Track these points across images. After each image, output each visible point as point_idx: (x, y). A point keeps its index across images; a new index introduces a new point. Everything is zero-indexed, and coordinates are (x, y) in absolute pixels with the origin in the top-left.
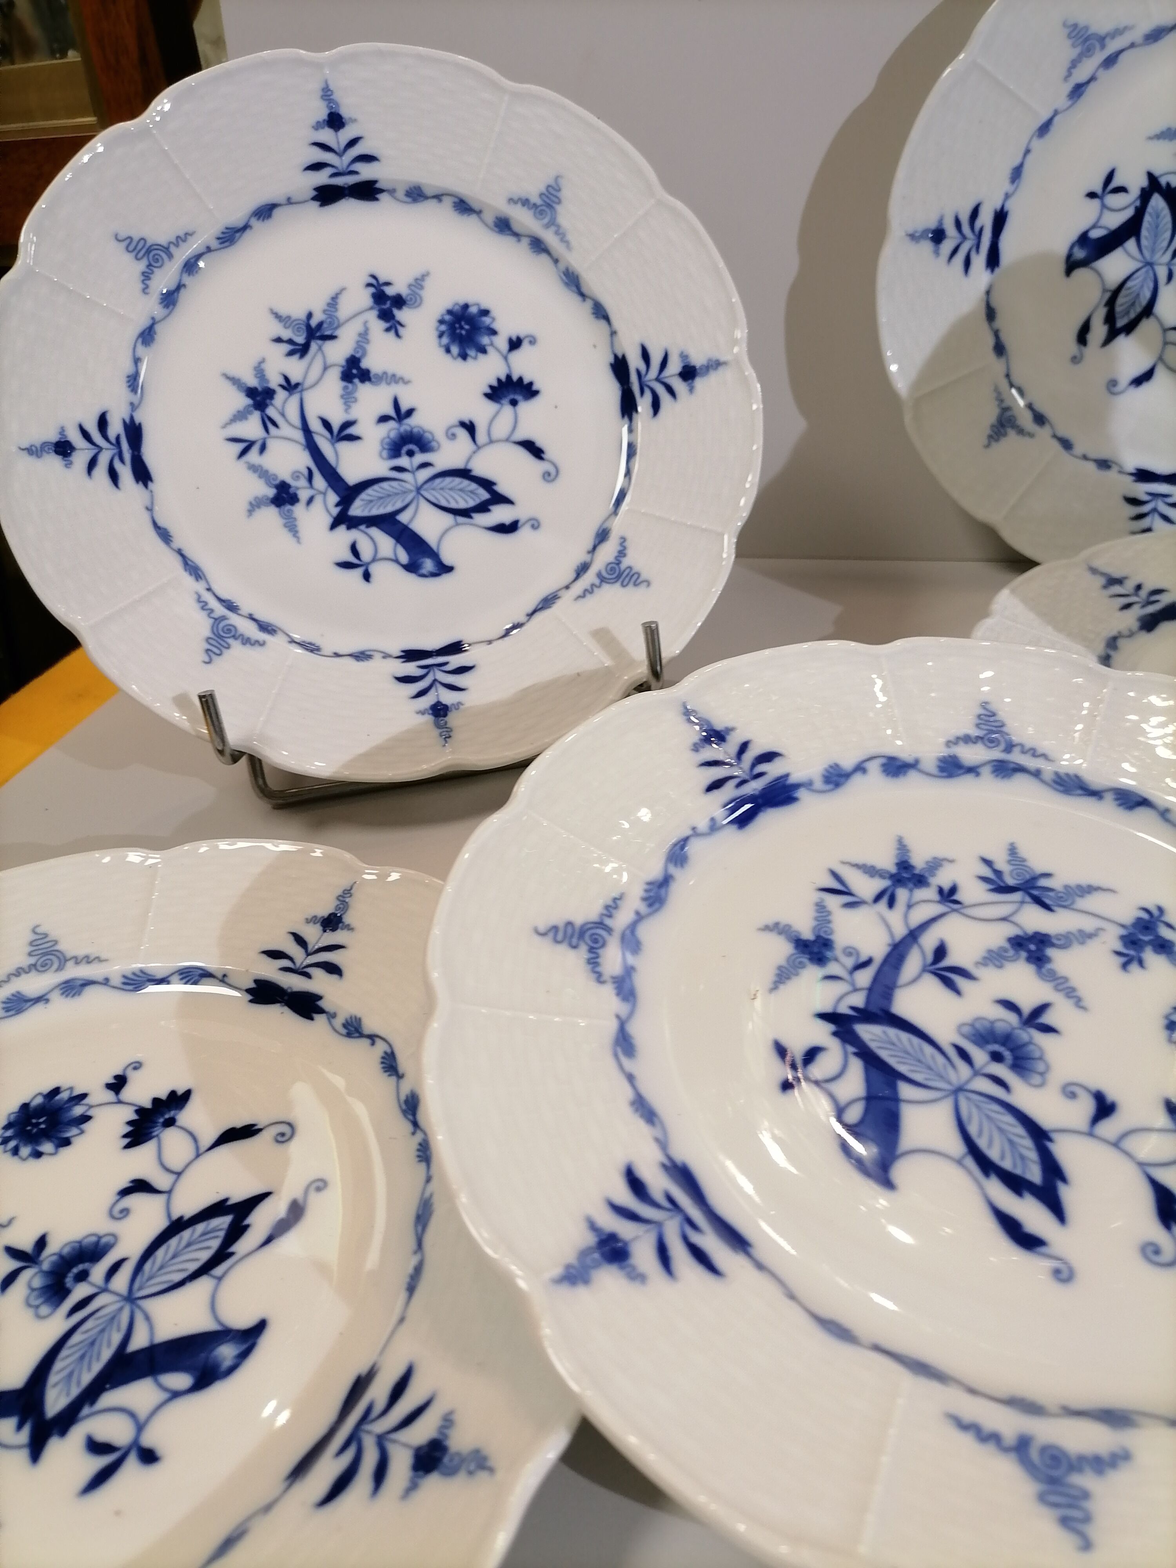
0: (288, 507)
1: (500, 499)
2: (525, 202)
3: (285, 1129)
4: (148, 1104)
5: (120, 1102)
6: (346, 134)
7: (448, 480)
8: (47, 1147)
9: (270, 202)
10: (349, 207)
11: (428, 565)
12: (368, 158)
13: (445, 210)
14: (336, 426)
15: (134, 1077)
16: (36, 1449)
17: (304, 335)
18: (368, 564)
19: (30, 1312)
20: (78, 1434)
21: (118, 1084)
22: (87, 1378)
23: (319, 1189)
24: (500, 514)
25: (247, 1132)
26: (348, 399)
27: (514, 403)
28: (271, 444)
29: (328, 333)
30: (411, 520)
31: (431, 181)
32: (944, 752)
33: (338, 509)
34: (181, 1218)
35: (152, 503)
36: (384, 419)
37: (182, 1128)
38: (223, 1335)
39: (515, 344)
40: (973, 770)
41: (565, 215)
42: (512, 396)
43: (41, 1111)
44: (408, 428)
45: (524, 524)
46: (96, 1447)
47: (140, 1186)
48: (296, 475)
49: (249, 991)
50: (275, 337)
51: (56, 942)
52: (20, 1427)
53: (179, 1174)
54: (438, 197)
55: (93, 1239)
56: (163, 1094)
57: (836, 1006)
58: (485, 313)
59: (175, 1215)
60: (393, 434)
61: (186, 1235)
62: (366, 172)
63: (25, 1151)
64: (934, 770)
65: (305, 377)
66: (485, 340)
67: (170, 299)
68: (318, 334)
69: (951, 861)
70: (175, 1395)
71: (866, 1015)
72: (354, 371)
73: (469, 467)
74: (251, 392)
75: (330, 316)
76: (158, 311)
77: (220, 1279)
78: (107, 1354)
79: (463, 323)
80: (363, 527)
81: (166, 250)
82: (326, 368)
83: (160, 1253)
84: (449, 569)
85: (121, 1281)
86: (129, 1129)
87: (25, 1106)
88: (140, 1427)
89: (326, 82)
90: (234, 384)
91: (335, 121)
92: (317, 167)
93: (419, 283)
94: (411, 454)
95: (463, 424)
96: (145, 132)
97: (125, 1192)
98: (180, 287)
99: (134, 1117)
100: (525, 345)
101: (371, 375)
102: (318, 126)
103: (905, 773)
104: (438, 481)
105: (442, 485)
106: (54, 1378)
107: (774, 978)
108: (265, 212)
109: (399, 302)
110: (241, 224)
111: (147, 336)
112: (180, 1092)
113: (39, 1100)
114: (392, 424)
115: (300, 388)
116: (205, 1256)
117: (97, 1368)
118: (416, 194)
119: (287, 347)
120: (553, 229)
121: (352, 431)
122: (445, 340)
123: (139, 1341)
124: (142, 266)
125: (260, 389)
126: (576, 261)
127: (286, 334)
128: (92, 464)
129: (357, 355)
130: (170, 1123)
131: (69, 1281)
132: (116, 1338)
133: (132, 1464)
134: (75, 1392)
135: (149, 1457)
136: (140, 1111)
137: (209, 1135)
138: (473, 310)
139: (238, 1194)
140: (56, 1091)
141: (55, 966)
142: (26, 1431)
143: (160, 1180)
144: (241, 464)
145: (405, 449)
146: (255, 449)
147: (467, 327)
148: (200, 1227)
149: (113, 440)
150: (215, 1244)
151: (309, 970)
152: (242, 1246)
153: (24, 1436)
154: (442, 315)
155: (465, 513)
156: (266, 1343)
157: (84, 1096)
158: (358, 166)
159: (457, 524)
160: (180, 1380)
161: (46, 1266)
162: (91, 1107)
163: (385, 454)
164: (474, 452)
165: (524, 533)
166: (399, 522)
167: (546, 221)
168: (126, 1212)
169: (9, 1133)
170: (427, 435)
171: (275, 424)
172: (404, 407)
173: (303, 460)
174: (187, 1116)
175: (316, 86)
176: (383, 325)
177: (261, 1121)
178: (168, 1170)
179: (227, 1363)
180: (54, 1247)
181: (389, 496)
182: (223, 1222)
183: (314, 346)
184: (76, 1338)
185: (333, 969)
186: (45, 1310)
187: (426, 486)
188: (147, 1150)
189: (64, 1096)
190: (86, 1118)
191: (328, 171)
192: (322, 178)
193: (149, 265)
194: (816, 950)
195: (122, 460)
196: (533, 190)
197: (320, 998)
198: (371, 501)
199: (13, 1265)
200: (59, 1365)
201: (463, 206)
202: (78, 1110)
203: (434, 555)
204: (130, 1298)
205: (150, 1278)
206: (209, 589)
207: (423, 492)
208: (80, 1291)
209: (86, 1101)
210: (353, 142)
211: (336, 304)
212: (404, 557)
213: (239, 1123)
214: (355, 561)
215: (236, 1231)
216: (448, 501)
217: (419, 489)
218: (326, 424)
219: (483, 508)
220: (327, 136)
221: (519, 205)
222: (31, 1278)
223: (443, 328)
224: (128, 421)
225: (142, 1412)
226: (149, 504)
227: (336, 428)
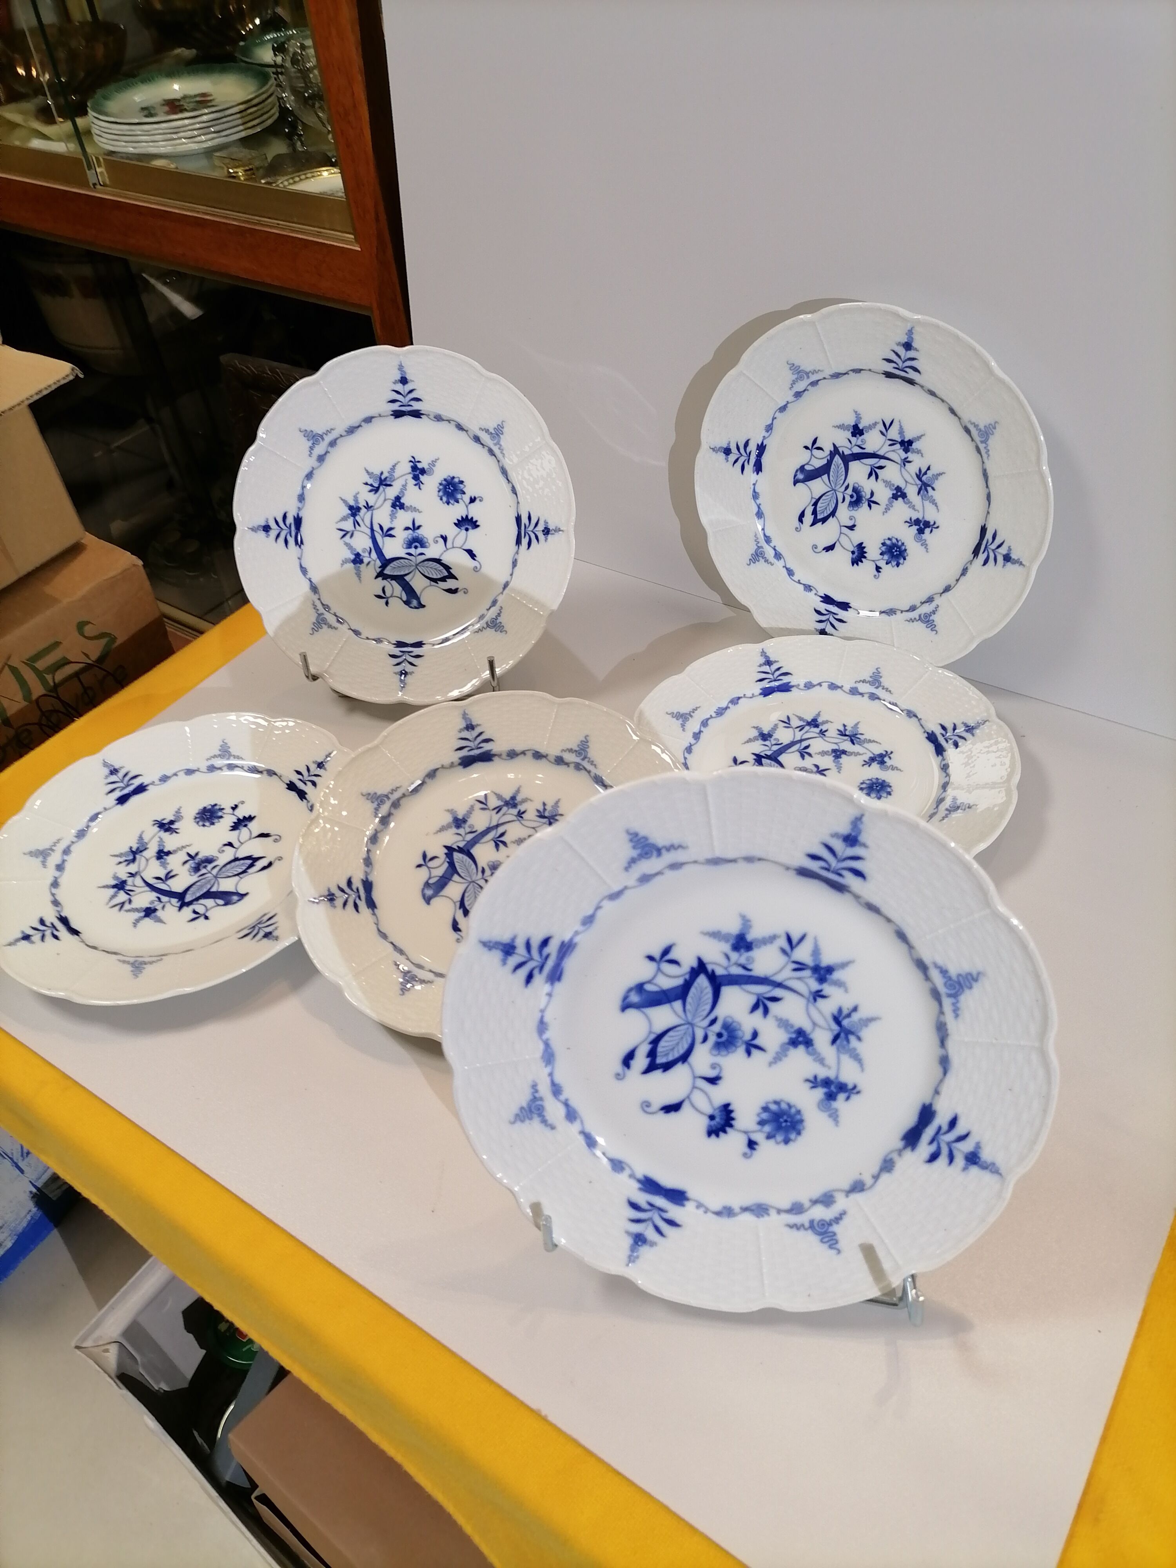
0: (358, 565)
1: (452, 576)
2: (487, 431)
3: (278, 837)
4: (241, 818)
5: (234, 814)
6: (408, 387)
7: (431, 563)
8: (207, 824)
9: (370, 416)
10: (408, 420)
11: (415, 603)
12: (417, 400)
13: (452, 428)
14: (385, 529)
15: (240, 806)
16: (180, 908)
17: (378, 483)
18: (388, 598)
19: (188, 873)
20: (191, 907)
21: (235, 808)
22: (198, 895)
23: (279, 860)
24: (451, 584)
25: (266, 835)
26: (393, 516)
27: (467, 530)
28: (356, 533)
29: (388, 483)
30: (411, 580)
31: (445, 414)
32: (559, 754)
33: (380, 569)
34: (238, 858)
35: (302, 556)
36: (407, 529)
37: (249, 829)
38: (237, 894)
39: (473, 500)
40: (567, 764)
41: (504, 440)
42: (467, 526)
43: (210, 811)
44: (417, 535)
45: (461, 590)
46: (195, 912)
47: (230, 844)
48: (364, 550)
49: (287, 784)
50: (365, 482)
51: (229, 747)
52: (178, 902)
53: (242, 843)
54: (449, 421)
55: (211, 857)
56: (247, 816)
57: (452, 845)
58: (462, 482)
59: (236, 856)
60: (410, 537)
61: (237, 863)
62: (416, 406)
63: (201, 823)
64: (553, 761)
65: (375, 504)
66: (459, 496)
67: (321, 459)
68: (384, 483)
69: (531, 800)
70: (218, 905)
71: (460, 850)
72: (398, 503)
73: (441, 558)
74: (351, 508)
75: (392, 475)
76: (316, 464)
77: (241, 878)
78: (205, 890)
79: (450, 486)
80: (389, 580)
81: (322, 437)
82: (385, 500)
83: (228, 866)
84: (424, 606)
85: (215, 872)
86: (233, 824)
87: (205, 808)
88: (207, 910)
89: (401, 362)
90: (344, 503)
91: (404, 381)
92: (393, 401)
93: (433, 463)
94: (416, 547)
95: (442, 537)
96: (316, 382)
97: (225, 845)
98: (327, 452)
99: (236, 821)
100: (477, 501)
101: (405, 506)
102: (395, 382)
103: (541, 759)
104: (426, 562)
105: (428, 565)
106: (189, 892)
107: (439, 829)
108: (369, 420)
109: (423, 471)
110: (357, 425)
111: (309, 476)
112: (252, 816)
113: (210, 807)
114: (410, 531)
115: (372, 509)
116: (240, 871)
117: (202, 893)
118: (439, 418)
119: (370, 488)
120: (498, 446)
121: (391, 532)
122: (441, 494)
123: (214, 889)
124: (310, 444)
125: (355, 507)
126: (507, 463)
127: (370, 481)
128: (278, 536)
129: (400, 496)
130: (245, 826)
131: (201, 867)
132: (209, 886)
133: (202, 919)
134: (194, 897)
135: (206, 918)
136: (239, 819)
137: (255, 834)
138: (456, 480)
139: (256, 855)
140: (216, 805)
141: (227, 757)
142: (179, 903)
143: (236, 844)
144: (341, 542)
145: (413, 545)
146: (349, 535)
147: (452, 488)
148: (242, 862)
149: (288, 525)
150: (244, 868)
151: (307, 782)
152: (250, 871)
153: (178, 905)
154: (442, 481)
155: (435, 580)
156: (246, 899)
157: (223, 809)
158: (412, 403)
159: (431, 585)
160: (221, 902)
161: (196, 861)
162: (224, 813)
163: (405, 546)
164: (445, 551)
165: (460, 594)
166: (405, 580)
167: (495, 442)
168: (223, 851)
169: (197, 816)
170: (425, 540)
171: (359, 525)
172: (417, 525)
173: (369, 543)
174: (252, 825)
175: (396, 363)
176: (414, 482)
177: (272, 833)
178: (240, 842)
179: (234, 901)
180: (200, 856)
181: (403, 566)
182: (249, 862)
183: (381, 488)
184: (198, 884)
185: (314, 784)
186: (193, 873)
187: (420, 565)
188: (236, 832)
189: (217, 807)
190: (221, 817)
191: (399, 404)
192: (396, 407)
193: (313, 444)
194: (459, 822)
195: (291, 536)
196: (491, 426)
197: (306, 793)
198: (394, 568)
199: (188, 858)
200: (192, 889)
201: (460, 427)
202: (220, 814)
203: (418, 599)
204: (216, 877)
205: (223, 873)
206: (319, 599)
207: (418, 567)
208: (203, 871)
209: (224, 811)
210: (411, 391)
211: (395, 469)
212: (405, 598)
213: (265, 832)
214: (383, 596)
215: (251, 866)
216: (429, 574)
217: (417, 565)
218: (381, 528)
219: (443, 579)
220: (399, 387)
221: (484, 432)
222: (191, 863)
223: (441, 487)
224: (296, 516)
225: (209, 907)
226: (299, 556)
227: (385, 530)
